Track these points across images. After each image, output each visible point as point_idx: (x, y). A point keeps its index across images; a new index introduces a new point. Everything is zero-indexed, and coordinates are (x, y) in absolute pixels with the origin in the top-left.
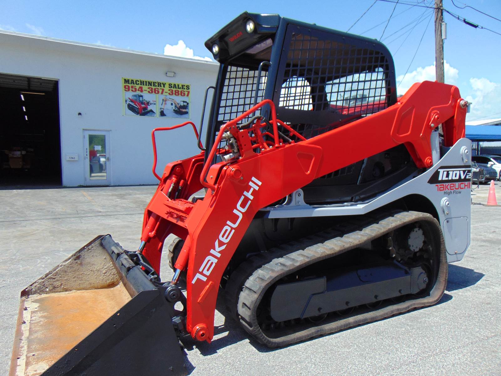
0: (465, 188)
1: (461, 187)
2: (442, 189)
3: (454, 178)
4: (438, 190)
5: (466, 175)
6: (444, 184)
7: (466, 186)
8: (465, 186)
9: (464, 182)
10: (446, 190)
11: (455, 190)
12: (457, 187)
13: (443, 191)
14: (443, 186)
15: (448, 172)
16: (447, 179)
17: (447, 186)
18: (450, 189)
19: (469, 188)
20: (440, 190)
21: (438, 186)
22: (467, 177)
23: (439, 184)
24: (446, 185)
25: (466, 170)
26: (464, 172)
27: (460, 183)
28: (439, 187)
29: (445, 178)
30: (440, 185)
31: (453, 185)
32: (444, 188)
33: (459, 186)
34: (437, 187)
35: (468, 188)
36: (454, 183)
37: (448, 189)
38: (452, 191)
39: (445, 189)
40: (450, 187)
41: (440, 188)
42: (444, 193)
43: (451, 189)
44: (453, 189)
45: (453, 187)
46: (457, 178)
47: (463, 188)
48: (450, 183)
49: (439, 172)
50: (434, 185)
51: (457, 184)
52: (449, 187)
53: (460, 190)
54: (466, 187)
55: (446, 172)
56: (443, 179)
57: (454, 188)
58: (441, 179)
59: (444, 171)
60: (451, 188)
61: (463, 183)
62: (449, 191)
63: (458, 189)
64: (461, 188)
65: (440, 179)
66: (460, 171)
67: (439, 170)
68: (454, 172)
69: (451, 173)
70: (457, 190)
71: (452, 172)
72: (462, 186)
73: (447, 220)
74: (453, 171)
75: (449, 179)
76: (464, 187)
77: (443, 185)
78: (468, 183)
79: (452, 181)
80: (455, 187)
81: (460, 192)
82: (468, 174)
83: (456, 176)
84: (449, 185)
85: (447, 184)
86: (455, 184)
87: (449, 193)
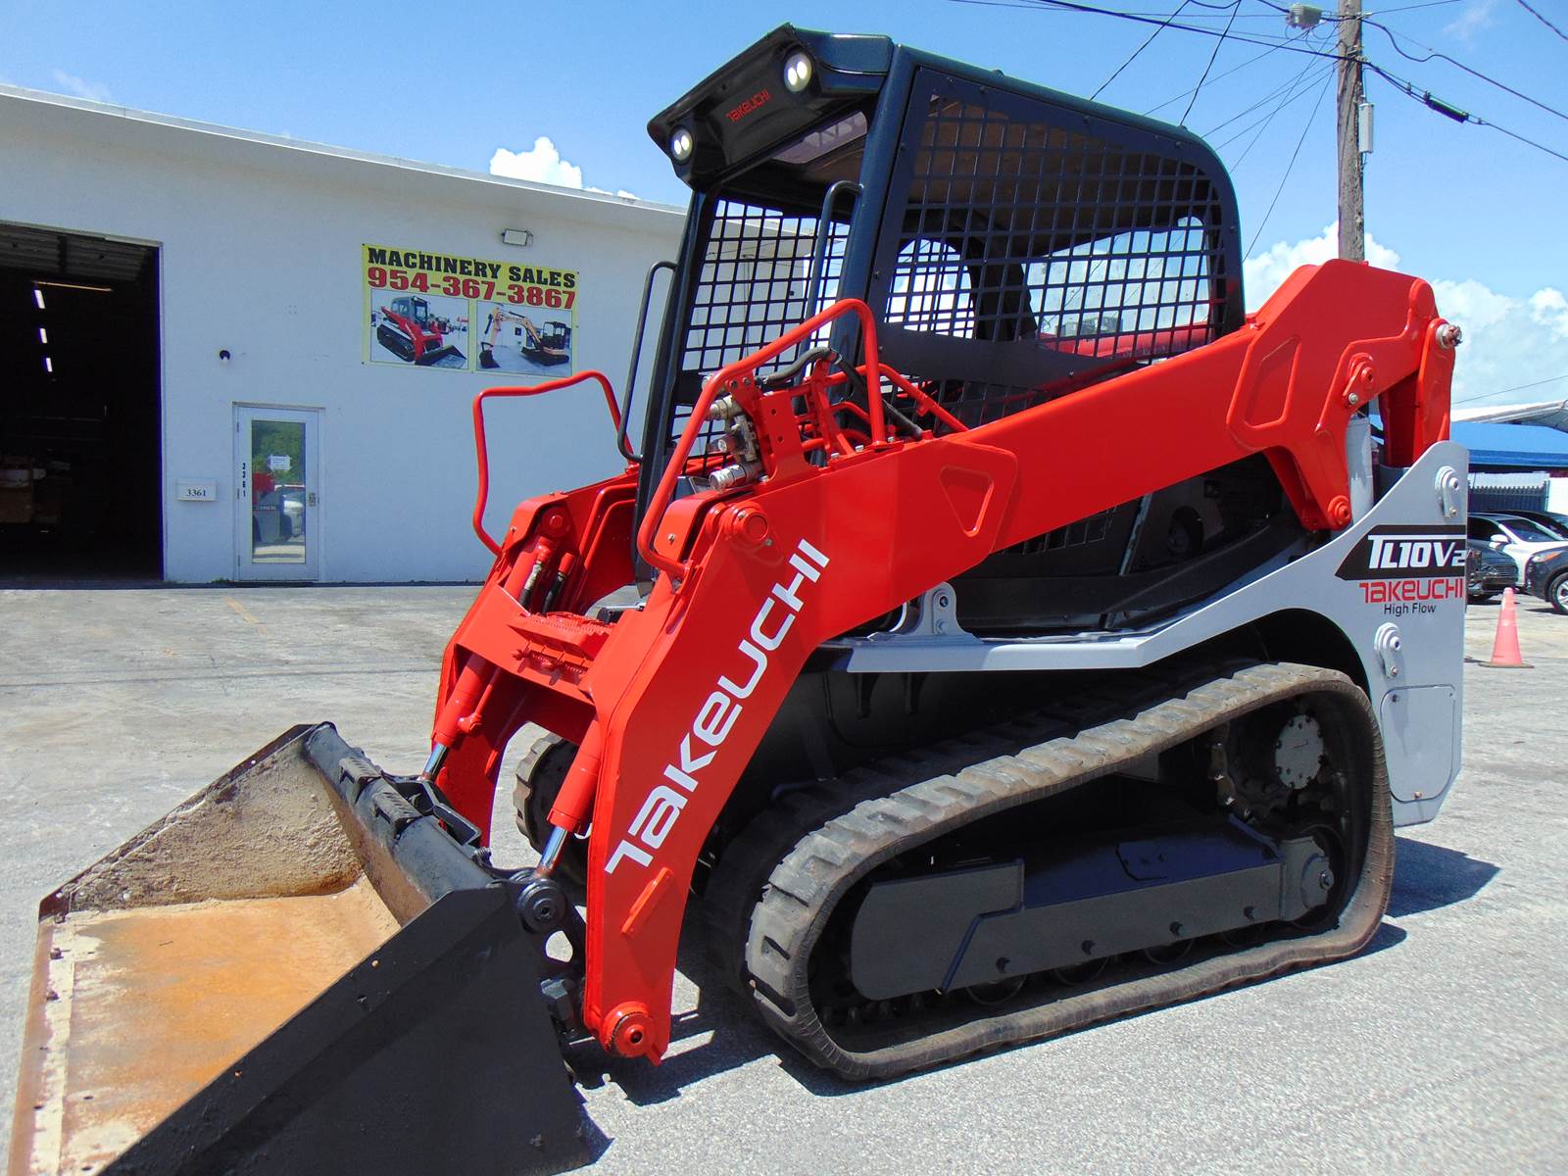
0: (1447, 596)
1: (1436, 593)
2: (1380, 596)
3: (1415, 564)
4: (1367, 601)
5: (1452, 556)
6: (1386, 582)
7: (1452, 589)
8: (1448, 589)
9: (1445, 578)
10: (1390, 600)
11: (1417, 600)
12: (1424, 592)
13: (1383, 603)
14: (1381, 588)
15: (1397, 543)
16: (1394, 565)
17: (1393, 587)
18: (1401, 598)
19: (1461, 595)
20: (1373, 600)
21: (1366, 585)
22: (1455, 564)
23: (1370, 582)
24: (1390, 583)
25: (1451, 541)
26: (1445, 545)
27: (1433, 579)
28: (1371, 589)
29: (1387, 564)
30: (1374, 585)
31: (1410, 587)
32: (1384, 593)
33: (1431, 589)
34: (1364, 588)
35: (1456, 596)
36: (1415, 580)
37: (1398, 599)
38: (1409, 604)
39: (1387, 599)
40: (1405, 591)
41: (1374, 592)
42: (1386, 609)
43: (1406, 599)
44: (1413, 598)
45: (1413, 591)
46: (1425, 563)
47: (1441, 597)
48: (1403, 580)
49: (1372, 542)
50: (1355, 584)
51: (1424, 582)
52: (1399, 591)
53: (1431, 601)
54: (1452, 593)
55: (1392, 544)
56: (1383, 565)
57: (1415, 594)
58: (1376, 566)
59: (1384, 543)
60: (1407, 595)
61: (1442, 581)
62: (1401, 603)
63: (1426, 597)
64: (1435, 597)
65: (1373, 564)
66: (1432, 542)
67: (1370, 538)
68: (1416, 544)
69: (1405, 547)
70: (1424, 602)
71: (1410, 544)
72: (1440, 589)
73: (1392, 693)
74: (1413, 542)
75: (1401, 566)
76: (1444, 594)
77: (1383, 585)
78: (1457, 581)
79: (1410, 572)
80: (1418, 592)
81: (1432, 609)
82: (1455, 552)
83: (1420, 559)
84: (1401, 585)
85: (1394, 581)
86: (1418, 582)
87: (1399, 610)
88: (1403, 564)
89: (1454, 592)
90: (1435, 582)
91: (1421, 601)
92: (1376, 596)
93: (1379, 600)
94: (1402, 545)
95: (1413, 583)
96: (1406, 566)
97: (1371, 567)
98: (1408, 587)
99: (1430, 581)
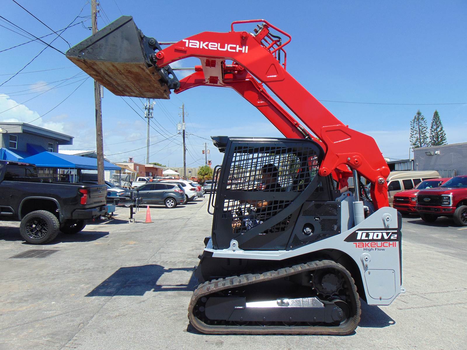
0: (389, 246)
2: (362, 246)
3: (375, 238)
4: (356, 247)
5: (391, 236)
6: (364, 243)
7: (392, 244)
8: (390, 244)
9: (388, 242)
10: (366, 247)
11: (377, 247)
12: (379, 245)
13: (363, 248)
14: (362, 244)
16: (367, 238)
17: (367, 244)
18: (370, 246)
19: (395, 246)
20: (359, 247)
22: (392, 238)
23: (357, 243)
24: (366, 243)
25: (390, 232)
26: (388, 234)
27: (383, 242)
28: (358, 244)
29: (364, 238)
30: (358, 243)
31: (374, 244)
34: (355, 244)
35: (393, 246)
36: (376, 242)
37: (369, 247)
38: (374, 248)
40: (371, 245)
42: (364, 249)
44: (375, 247)
45: (375, 245)
46: (380, 237)
47: (388, 246)
48: (371, 242)
49: (358, 233)
50: (351, 243)
51: (379, 243)
52: (369, 245)
53: (383, 248)
54: (391, 246)
55: (366, 233)
56: (362, 238)
58: (360, 239)
59: (362, 233)
60: (372, 246)
61: (387, 243)
62: (370, 248)
63: (381, 246)
64: (384, 246)
65: (359, 238)
66: (382, 233)
67: (357, 232)
68: (375, 233)
69: (371, 234)
70: (379, 248)
71: (373, 233)
72: (386, 244)
73: (368, 271)
74: (374, 233)
75: (369, 239)
77: (363, 244)
78: (393, 243)
79: (373, 240)
80: (377, 245)
81: (383, 250)
82: (392, 235)
83: (377, 237)
84: (370, 243)
86: (377, 243)
87: (369, 250)
88: (370, 238)
89: (392, 245)
90: (384, 243)
91: (378, 248)
92: (360, 246)
93: (362, 247)
94: (369, 233)
95: (375, 243)
96: (372, 238)
97: (357, 239)
98: (372, 244)
99: (382, 243)
